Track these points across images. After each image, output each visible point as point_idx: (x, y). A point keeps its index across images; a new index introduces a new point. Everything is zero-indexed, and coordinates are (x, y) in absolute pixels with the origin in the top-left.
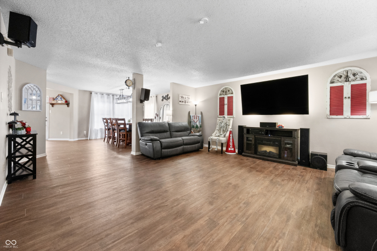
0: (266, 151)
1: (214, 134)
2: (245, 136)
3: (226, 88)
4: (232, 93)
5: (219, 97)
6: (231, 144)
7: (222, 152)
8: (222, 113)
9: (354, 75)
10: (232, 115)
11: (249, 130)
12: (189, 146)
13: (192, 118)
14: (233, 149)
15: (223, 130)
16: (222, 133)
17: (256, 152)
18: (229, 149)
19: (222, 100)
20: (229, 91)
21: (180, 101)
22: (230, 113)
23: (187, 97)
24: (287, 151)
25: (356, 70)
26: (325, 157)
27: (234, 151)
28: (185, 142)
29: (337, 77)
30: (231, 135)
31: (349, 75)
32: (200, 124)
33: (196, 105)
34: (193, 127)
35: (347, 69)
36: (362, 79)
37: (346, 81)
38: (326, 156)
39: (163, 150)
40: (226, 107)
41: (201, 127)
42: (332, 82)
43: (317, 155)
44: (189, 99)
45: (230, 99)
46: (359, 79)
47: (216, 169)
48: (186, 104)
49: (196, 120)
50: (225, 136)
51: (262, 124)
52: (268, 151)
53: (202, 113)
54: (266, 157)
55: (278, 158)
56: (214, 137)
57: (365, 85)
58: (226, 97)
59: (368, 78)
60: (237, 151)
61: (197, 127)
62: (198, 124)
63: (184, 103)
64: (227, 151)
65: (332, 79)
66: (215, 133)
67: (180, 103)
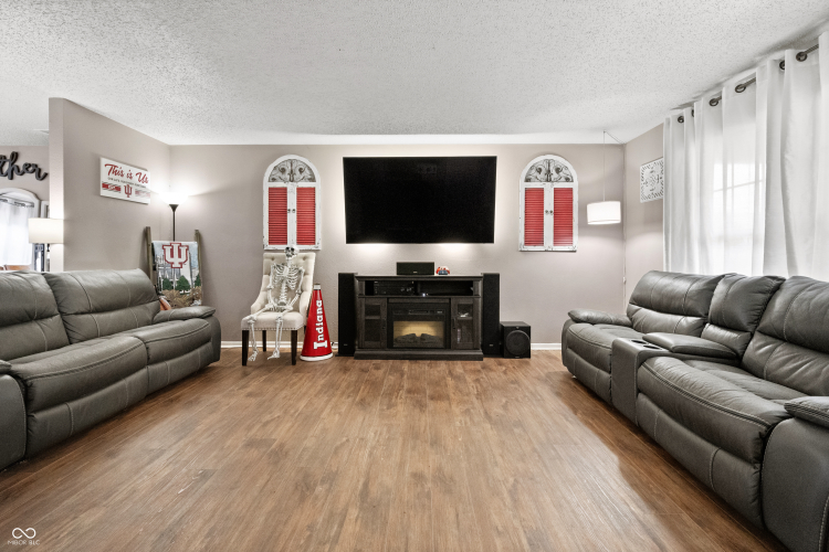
0: (413, 336)
1: (256, 305)
2: (362, 303)
3: (291, 162)
4: (312, 179)
5: (267, 185)
6: (320, 330)
7: (292, 359)
8: (278, 235)
9: (558, 170)
10: (314, 243)
11: (371, 284)
12: (169, 363)
13: (159, 252)
14: (325, 344)
15: (288, 289)
16: (283, 298)
17: (390, 342)
18: (316, 345)
19: (278, 196)
20: (301, 171)
21: (106, 186)
22: (307, 236)
23: (135, 171)
24: (460, 327)
25: (560, 161)
26: (527, 329)
27: (327, 351)
28: (155, 348)
29: (534, 171)
30: (319, 303)
31: (551, 168)
32: (196, 272)
33: (174, 207)
34: (168, 285)
35: (549, 157)
36: (567, 180)
37: (547, 181)
38: (530, 328)
39: (39, 416)
40: (292, 219)
41: (198, 283)
42: (528, 180)
43: (514, 328)
44: (144, 180)
45: (307, 196)
46: (563, 179)
47: (324, 430)
48: (133, 197)
49: (176, 261)
50: (296, 309)
51: (401, 267)
52: (418, 334)
53: (198, 237)
54: (417, 350)
55: (442, 349)
56: (260, 314)
57: (570, 190)
58: (292, 190)
59: (575, 179)
60: (335, 347)
61: (183, 284)
62: (185, 272)
63: (122, 195)
64: (308, 351)
65: (528, 174)
66: (260, 300)
67: (104, 192)
